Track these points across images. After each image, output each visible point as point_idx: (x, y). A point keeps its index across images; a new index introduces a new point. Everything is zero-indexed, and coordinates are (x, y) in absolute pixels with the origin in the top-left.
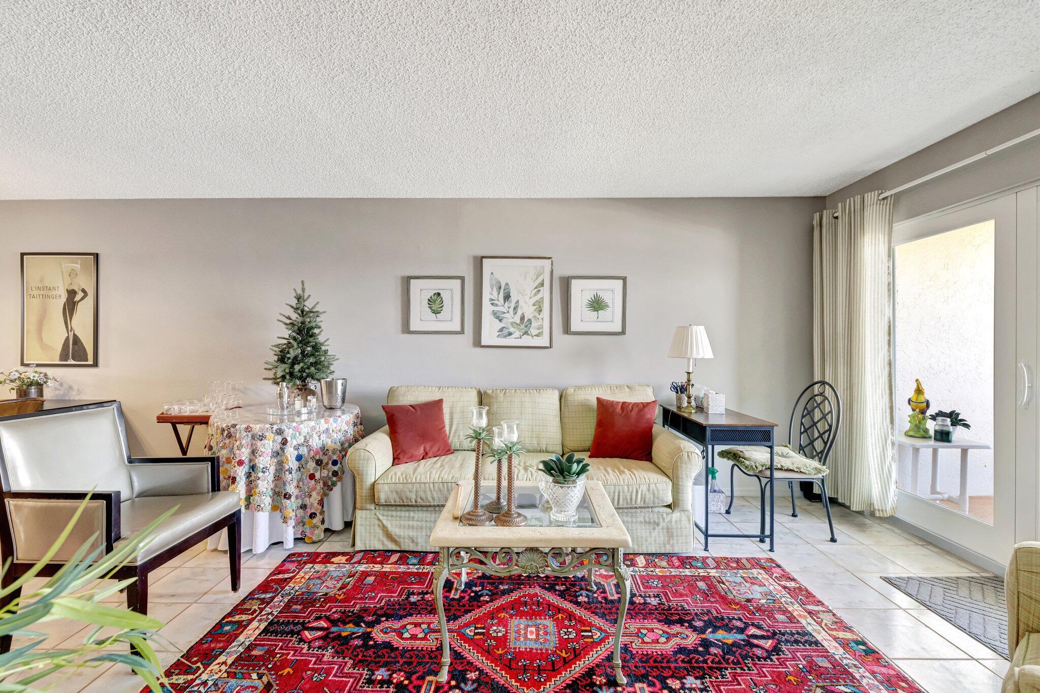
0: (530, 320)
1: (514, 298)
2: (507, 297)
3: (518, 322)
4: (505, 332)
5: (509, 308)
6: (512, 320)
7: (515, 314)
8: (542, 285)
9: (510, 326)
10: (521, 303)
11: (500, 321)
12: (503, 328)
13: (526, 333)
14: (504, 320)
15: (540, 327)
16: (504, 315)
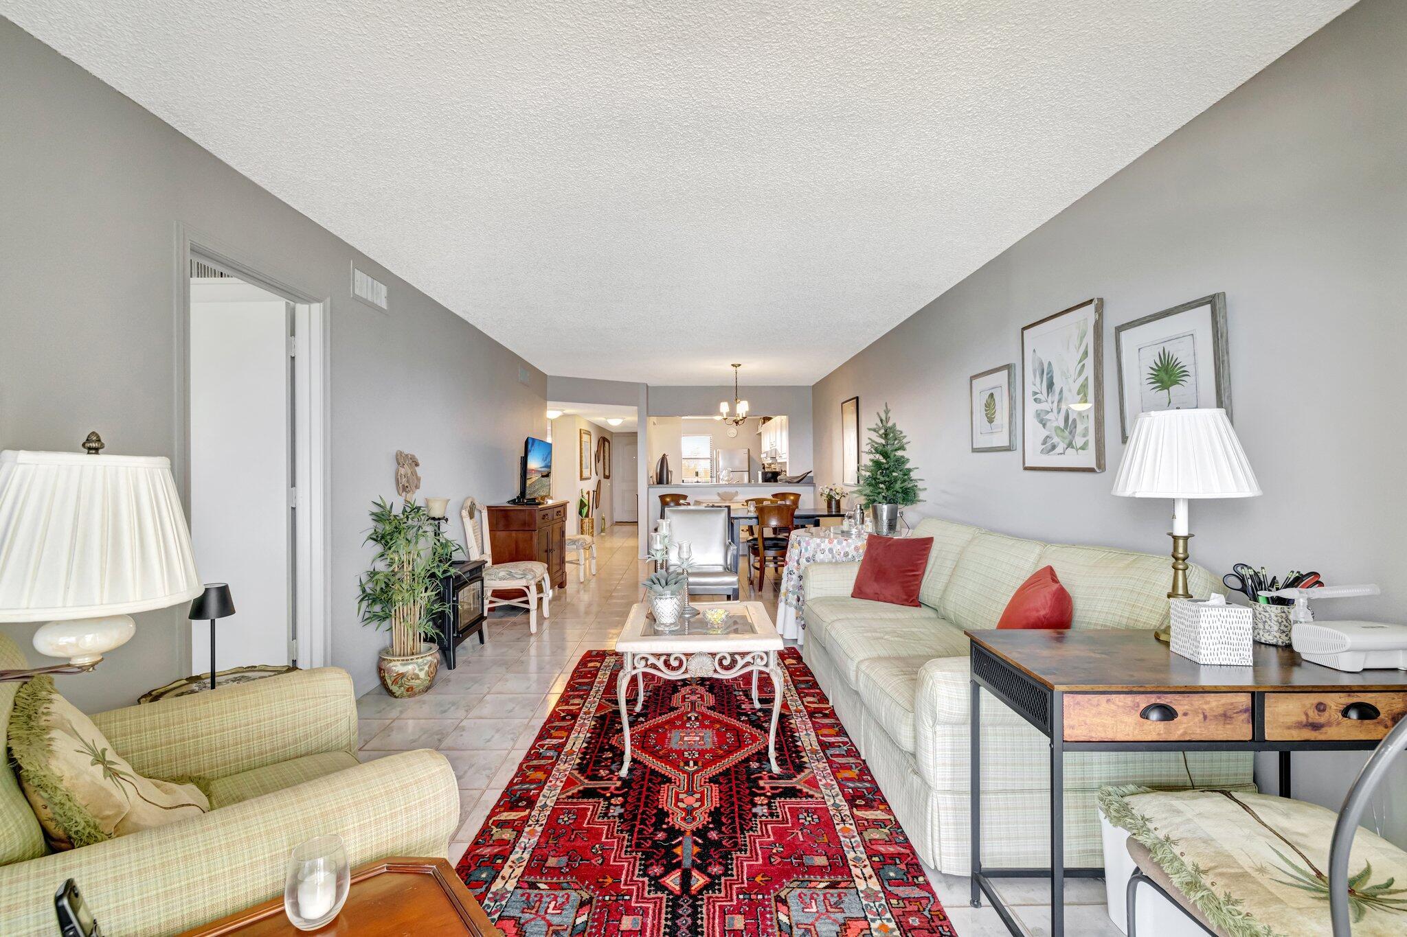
0: (1074, 420)
1: (1057, 388)
2: (1050, 385)
3: (1062, 425)
4: (1049, 444)
5: (1052, 403)
6: (1055, 424)
7: (1059, 412)
8: (1086, 353)
9: (1054, 435)
10: (1065, 393)
11: (1044, 425)
12: (1047, 437)
13: (1070, 445)
14: (1048, 424)
15: (1086, 429)
16: (1048, 417)
